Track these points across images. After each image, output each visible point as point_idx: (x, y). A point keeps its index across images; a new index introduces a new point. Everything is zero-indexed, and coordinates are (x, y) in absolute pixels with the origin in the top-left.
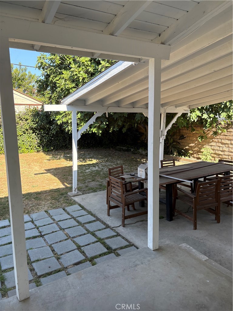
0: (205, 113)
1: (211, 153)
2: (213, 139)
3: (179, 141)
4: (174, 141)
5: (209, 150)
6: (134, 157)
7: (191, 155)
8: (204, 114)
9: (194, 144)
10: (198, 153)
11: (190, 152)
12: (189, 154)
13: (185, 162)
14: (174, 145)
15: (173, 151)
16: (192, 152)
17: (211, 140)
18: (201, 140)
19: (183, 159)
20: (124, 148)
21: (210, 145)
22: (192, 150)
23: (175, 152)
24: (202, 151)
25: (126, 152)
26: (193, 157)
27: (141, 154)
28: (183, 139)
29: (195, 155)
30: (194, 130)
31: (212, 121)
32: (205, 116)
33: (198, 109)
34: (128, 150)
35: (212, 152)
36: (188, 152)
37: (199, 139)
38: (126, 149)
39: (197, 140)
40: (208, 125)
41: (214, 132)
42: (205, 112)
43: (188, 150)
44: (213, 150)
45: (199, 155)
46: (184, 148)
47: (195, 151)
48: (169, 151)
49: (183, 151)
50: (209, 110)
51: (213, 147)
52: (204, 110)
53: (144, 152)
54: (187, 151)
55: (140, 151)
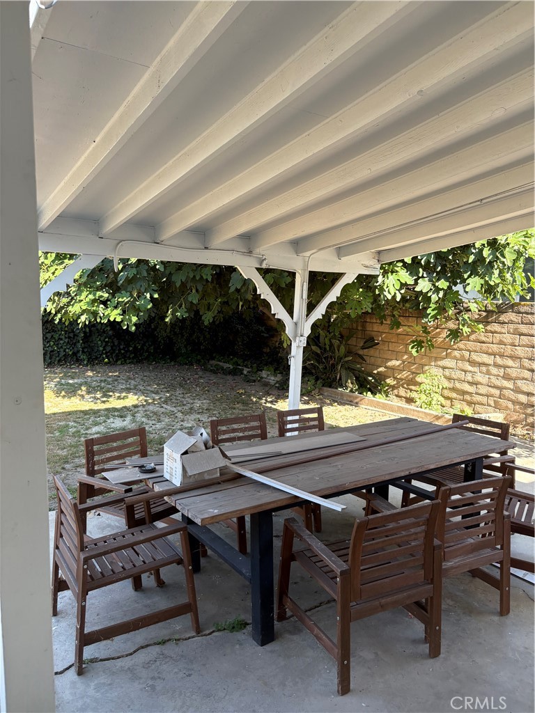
0: (423, 277)
1: (443, 388)
2: (449, 351)
3: (361, 352)
4: (349, 353)
5: (436, 378)
6: (243, 392)
7: (392, 391)
8: (420, 281)
9: (400, 362)
10: (410, 387)
11: (388, 381)
12: (387, 388)
13: (374, 408)
14: (347, 362)
15: (344, 379)
16: (395, 382)
17: (445, 353)
18: (417, 351)
19: (368, 400)
20: (226, 366)
21: (440, 367)
22: (395, 378)
23: (349, 381)
24: (419, 379)
25: (229, 377)
26: (397, 396)
27: (266, 384)
28: (371, 347)
29: (402, 392)
30: (398, 325)
31: (443, 299)
32: (424, 285)
33: (405, 265)
34: (234, 372)
35: (446, 384)
36: (384, 380)
37: (412, 348)
38: (232, 367)
39: (406, 352)
40: (433, 310)
41: (449, 330)
42: (425, 275)
43: (385, 376)
44: (449, 379)
45: (411, 390)
46: (375, 372)
47: (402, 379)
48: (336, 377)
49: (370, 378)
50: (434, 270)
51: (447, 372)
52: (421, 270)
53: (273, 378)
54: (380, 378)
55: (264, 374)
